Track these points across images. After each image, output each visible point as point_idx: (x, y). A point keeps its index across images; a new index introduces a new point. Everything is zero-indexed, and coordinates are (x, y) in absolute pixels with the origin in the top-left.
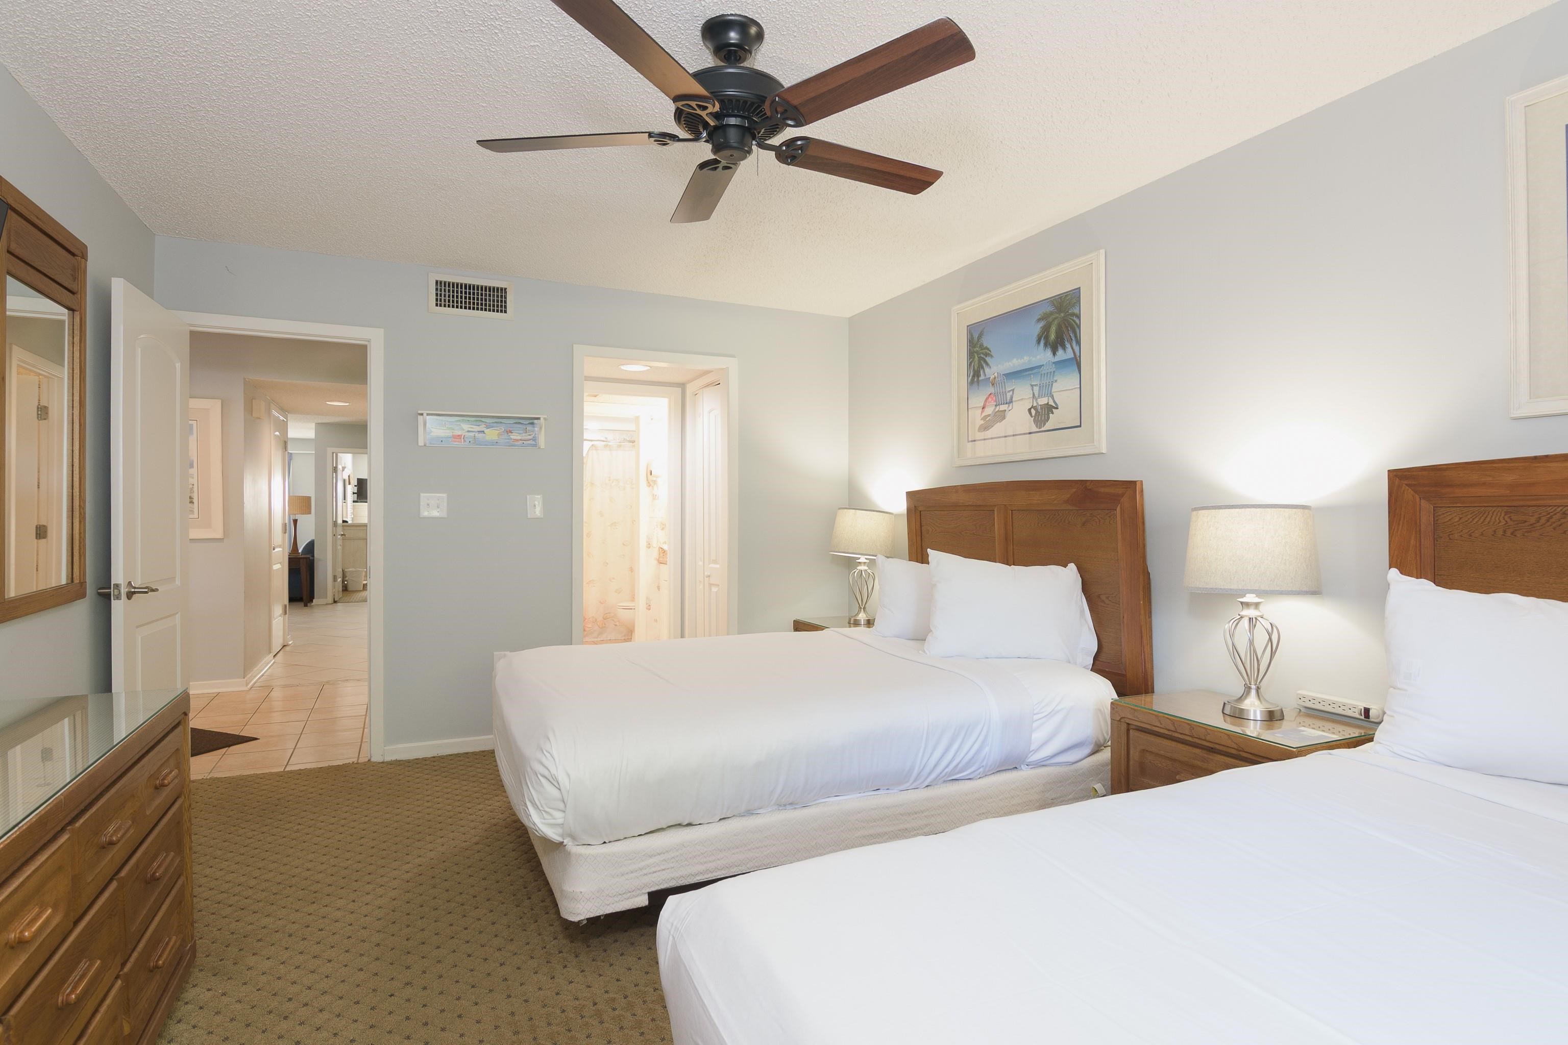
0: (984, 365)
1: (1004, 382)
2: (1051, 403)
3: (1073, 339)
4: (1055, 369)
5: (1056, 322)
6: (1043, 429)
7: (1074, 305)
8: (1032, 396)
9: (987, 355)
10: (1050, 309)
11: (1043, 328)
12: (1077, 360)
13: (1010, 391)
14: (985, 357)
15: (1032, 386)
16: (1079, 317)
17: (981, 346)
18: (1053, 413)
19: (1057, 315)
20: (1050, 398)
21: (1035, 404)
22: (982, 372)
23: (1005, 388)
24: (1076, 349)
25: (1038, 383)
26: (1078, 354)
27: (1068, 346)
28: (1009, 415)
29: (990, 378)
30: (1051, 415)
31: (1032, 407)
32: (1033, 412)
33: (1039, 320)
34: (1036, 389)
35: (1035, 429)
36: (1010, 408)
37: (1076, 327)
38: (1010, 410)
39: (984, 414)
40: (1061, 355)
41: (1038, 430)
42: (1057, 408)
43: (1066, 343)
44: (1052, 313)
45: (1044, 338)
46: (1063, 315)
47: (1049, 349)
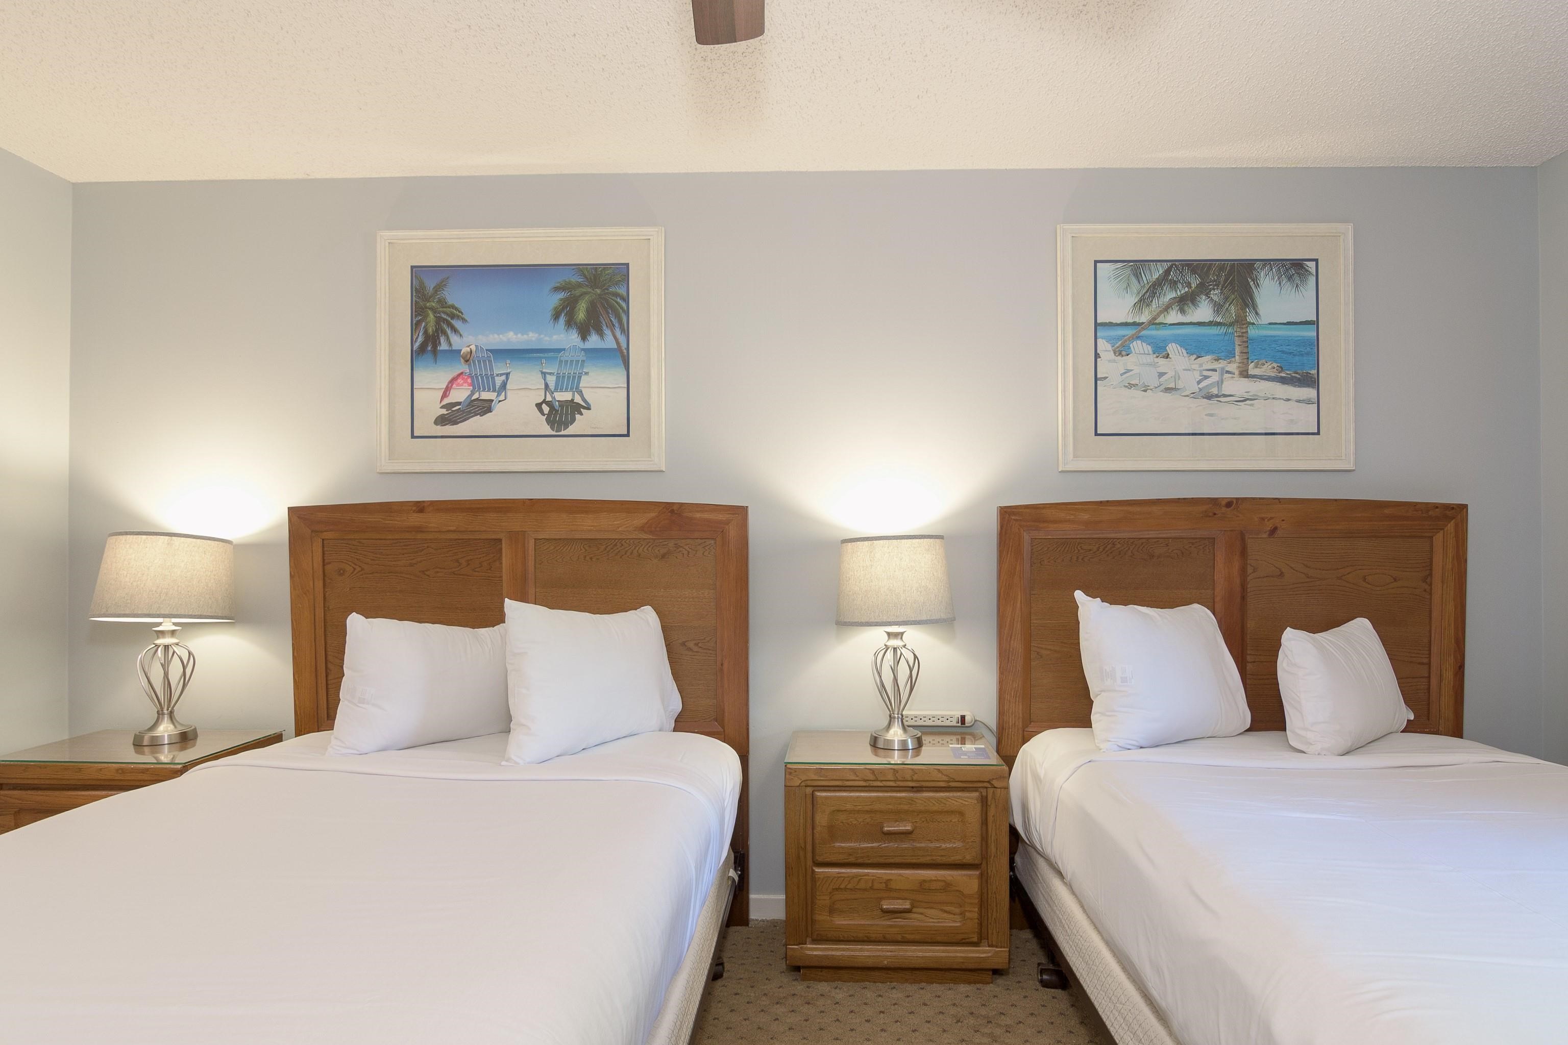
0: (449, 331)
1: (490, 361)
2: (578, 399)
3: (617, 325)
4: (584, 358)
5: (587, 298)
6: (562, 433)
7: (617, 283)
8: (543, 387)
9: (453, 316)
10: (576, 279)
11: (563, 300)
12: (622, 353)
13: (502, 375)
14: (449, 319)
15: (544, 374)
16: (626, 300)
17: (442, 302)
18: (581, 414)
19: (590, 290)
20: (576, 393)
21: (549, 398)
22: (442, 339)
23: (492, 369)
24: (622, 339)
25: (555, 371)
26: (624, 346)
27: (607, 332)
28: (498, 408)
29: (461, 350)
30: (578, 416)
31: (544, 401)
32: (546, 409)
33: (557, 289)
34: (551, 380)
35: (547, 430)
36: (502, 397)
37: (621, 311)
38: (500, 401)
39: (446, 401)
40: (594, 341)
41: (554, 433)
42: (589, 408)
43: (605, 328)
44: (579, 285)
45: (566, 315)
46: (598, 291)
47: (575, 331)
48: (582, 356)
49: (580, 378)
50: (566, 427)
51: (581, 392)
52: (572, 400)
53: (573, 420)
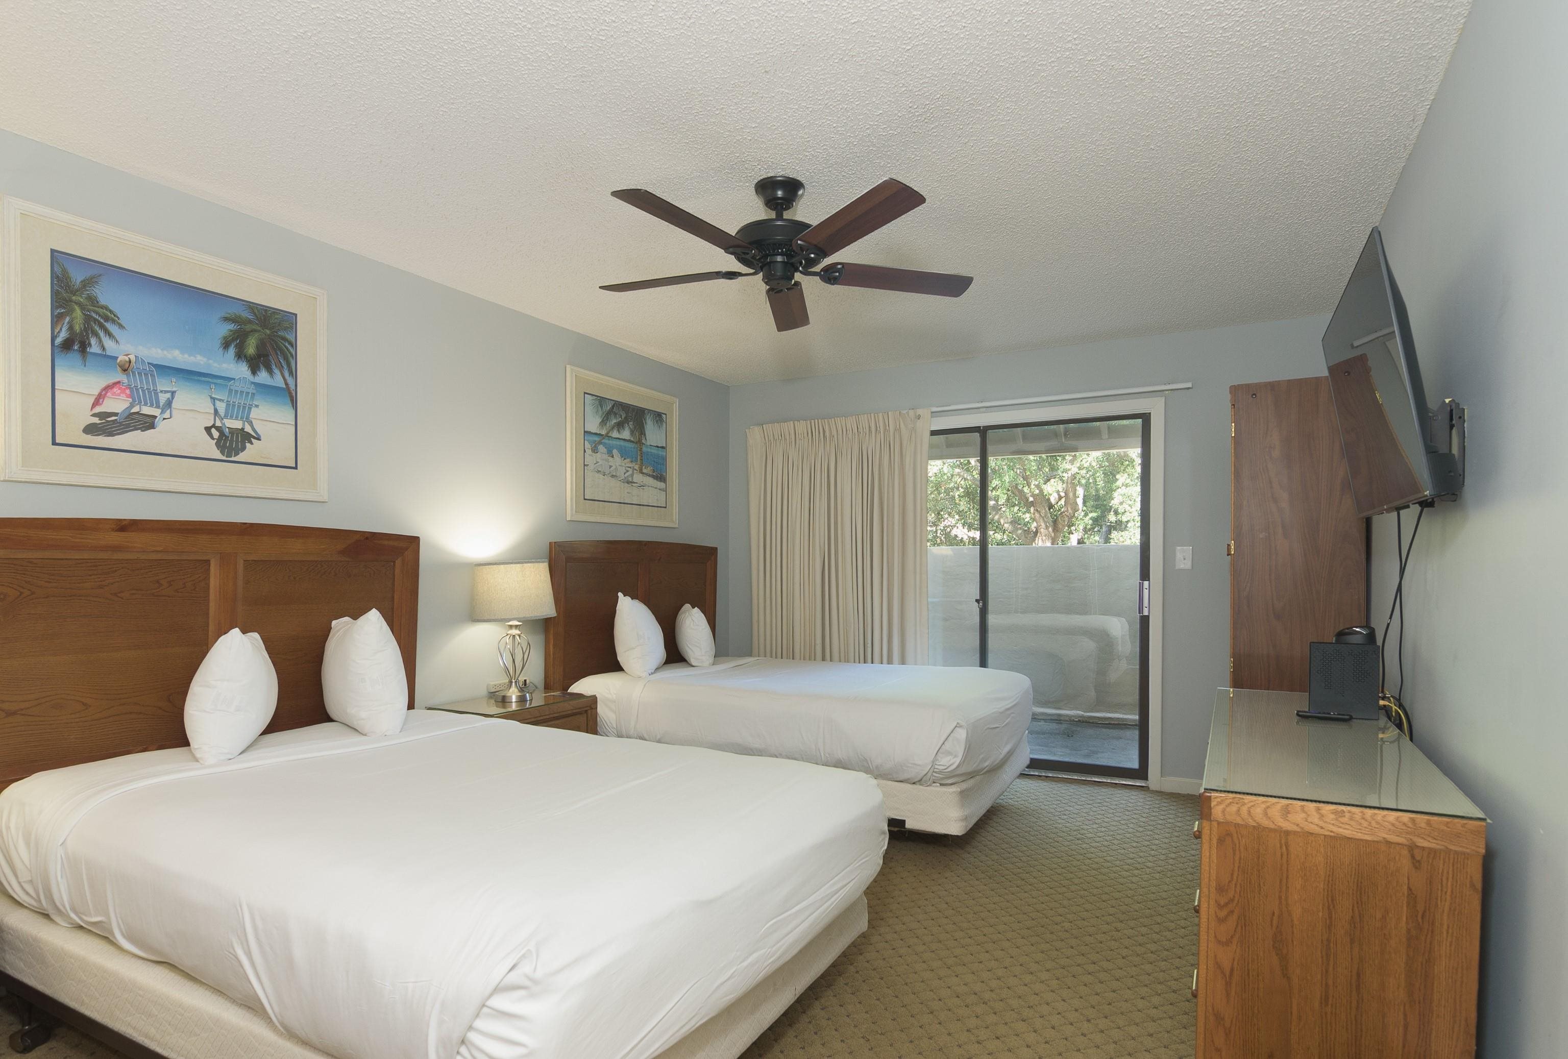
0: (102, 334)
1: (152, 376)
2: (248, 429)
3: (285, 367)
4: (254, 391)
5: (256, 335)
6: (233, 459)
7: (286, 329)
8: (213, 411)
9: (107, 319)
10: (246, 315)
11: (234, 332)
12: (290, 393)
13: (166, 392)
14: (102, 321)
15: (213, 400)
16: (294, 345)
17: (93, 300)
18: (252, 444)
19: (259, 328)
20: (246, 422)
21: (218, 424)
22: (93, 341)
23: (154, 384)
24: (291, 381)
25: (225, 398)
26: (292, 387)
27: (276, 371)
28: (161, 425)
29: (118, 357)
30: (248, 445)
31: (214, 426)
32: (216, 434)
33: (226, 319)
34: (222, 408)
35: (217, 454)
36: (167, 415)
37: (289, 355)
38: (164, 419)
39: (98, 410)
40: (263, 376)
41: (224, 458)
42: (259, 439)
43: (274, 367)
44: (250, 322)
45: (236, 346)
46: (268, 332)
47: (245, 364)
48: (252, 389)
49: (250, 409)
50: (236, 454)
51: (252, 422)
52: (243, 429)
53: (243, 448)
